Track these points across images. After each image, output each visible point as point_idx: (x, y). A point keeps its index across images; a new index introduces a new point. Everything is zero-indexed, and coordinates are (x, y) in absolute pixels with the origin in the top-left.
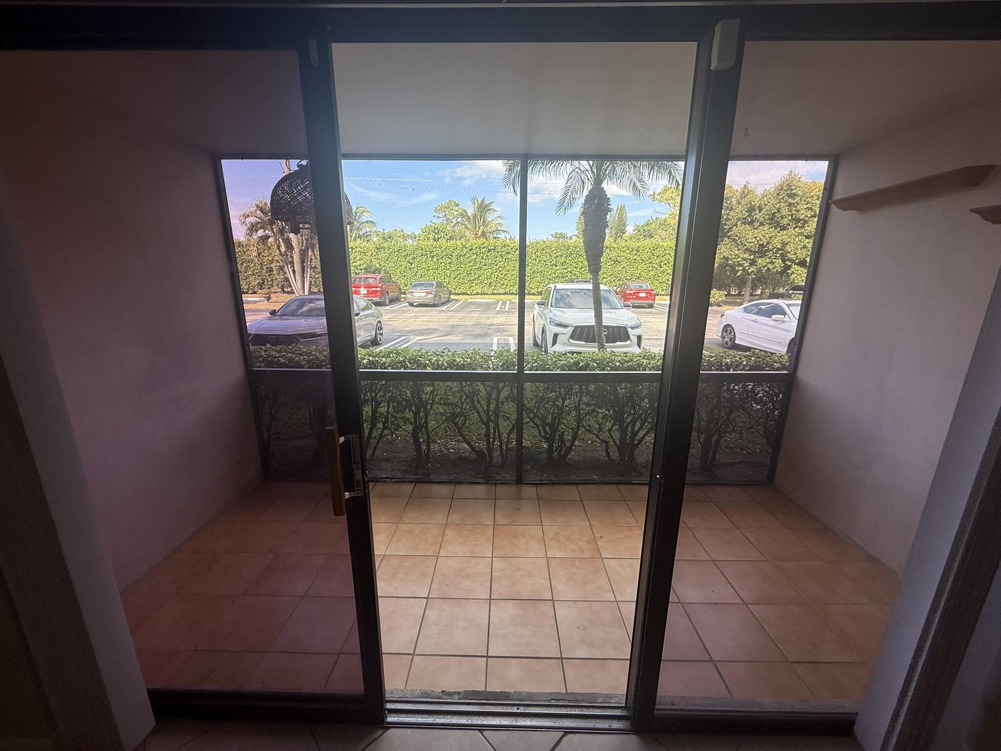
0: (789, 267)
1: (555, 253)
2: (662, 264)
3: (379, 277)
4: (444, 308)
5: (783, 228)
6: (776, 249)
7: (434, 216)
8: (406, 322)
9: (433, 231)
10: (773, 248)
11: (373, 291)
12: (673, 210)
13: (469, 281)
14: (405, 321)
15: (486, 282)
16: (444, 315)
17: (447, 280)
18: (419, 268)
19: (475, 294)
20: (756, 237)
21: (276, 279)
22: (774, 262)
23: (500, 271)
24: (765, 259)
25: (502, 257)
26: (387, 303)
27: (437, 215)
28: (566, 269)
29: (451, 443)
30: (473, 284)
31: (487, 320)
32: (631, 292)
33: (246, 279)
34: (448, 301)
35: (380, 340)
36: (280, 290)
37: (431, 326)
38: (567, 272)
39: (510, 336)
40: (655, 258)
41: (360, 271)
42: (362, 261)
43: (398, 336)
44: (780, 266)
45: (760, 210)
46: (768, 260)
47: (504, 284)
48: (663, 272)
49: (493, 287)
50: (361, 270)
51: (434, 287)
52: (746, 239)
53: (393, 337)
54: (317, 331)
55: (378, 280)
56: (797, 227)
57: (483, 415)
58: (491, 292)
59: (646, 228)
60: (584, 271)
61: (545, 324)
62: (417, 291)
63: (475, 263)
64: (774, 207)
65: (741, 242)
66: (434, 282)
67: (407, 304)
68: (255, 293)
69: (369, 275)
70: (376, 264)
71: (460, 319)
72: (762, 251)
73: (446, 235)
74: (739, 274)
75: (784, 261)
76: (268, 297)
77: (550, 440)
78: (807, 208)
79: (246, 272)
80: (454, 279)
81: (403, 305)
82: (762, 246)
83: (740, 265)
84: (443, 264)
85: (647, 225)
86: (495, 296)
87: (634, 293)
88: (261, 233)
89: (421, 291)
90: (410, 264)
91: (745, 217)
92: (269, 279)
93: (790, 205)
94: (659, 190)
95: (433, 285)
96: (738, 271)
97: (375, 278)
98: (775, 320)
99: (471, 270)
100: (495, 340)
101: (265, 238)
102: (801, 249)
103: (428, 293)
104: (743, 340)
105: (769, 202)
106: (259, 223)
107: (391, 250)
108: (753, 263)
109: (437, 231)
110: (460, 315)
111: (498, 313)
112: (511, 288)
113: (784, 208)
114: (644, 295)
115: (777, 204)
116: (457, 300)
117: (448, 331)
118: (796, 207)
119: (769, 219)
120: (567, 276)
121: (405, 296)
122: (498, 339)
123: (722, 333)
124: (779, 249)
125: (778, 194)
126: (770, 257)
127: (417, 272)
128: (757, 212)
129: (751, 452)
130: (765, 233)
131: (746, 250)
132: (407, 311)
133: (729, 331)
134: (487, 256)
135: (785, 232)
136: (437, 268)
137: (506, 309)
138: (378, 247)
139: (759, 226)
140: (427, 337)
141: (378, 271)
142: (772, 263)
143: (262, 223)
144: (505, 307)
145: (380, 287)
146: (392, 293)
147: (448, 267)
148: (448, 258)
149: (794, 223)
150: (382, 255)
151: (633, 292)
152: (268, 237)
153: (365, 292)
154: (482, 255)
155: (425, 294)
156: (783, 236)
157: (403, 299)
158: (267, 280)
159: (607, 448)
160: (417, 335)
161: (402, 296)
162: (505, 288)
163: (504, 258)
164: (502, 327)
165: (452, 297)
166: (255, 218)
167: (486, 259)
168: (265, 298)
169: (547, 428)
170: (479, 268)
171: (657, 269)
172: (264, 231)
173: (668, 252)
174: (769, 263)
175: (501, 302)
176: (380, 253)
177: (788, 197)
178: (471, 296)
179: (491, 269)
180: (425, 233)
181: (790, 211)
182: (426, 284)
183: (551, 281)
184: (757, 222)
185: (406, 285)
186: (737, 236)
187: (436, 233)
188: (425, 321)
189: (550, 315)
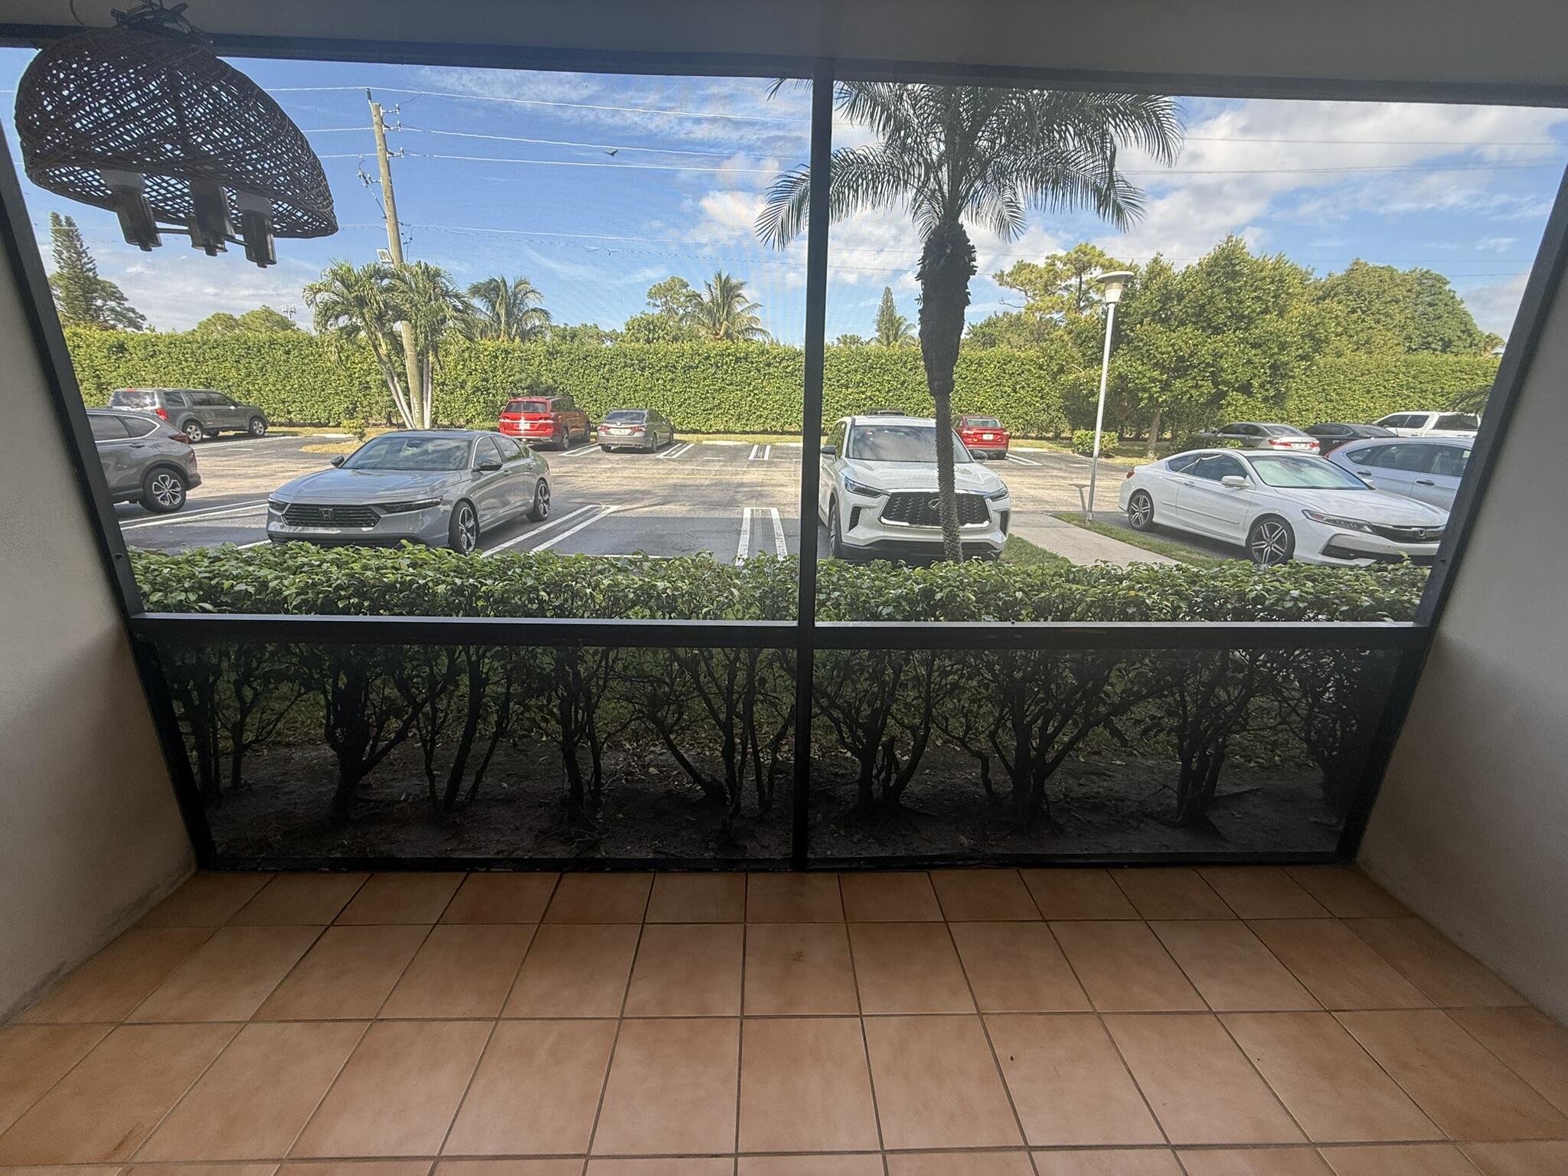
0: (1224, 395)
1: (846, 367)
2: (1018, 387)
3: (551, 401)
4: (661, 456)
5: (1217, 330)
6: (1203, 365)
7: (648, 304)
8: (596, 479)
9: (645, 327)
10: (1199, 364)
11: (541, 425)
12: (1032, 302)
13: (704, 410)
14: (593, 477)
15: (732, 412)
16: (661, 467)
17: (667, 409)
18: (620, 388)
19: (714, 433)
20: (1173, 345)
21: (377, 402)
22: (1201, 386)
23: (755, 394)
24: (1187, 380)
25: (759, 371)
26: (566, 446)
27: (652, 301)
28: (863, 393)
29: (652, 749)
30: (712, 416)
31: (734, 477)
32: (969, 432)
33: (323, 401)
34: (670, 444)
35: (545, 512)
36: (385, 421)
37: (638, 485)
38: (865, 399)
39: (772, 505)
40: (1007, 377)
41: (520, 391)
42: (524, 375)
43: (580, 503)
44: (1209, 392)
45: (1180, 301)
46: (1191, 383)
47: (761, 416)
48: (1019, 400)
49: (744, 421)
50: (523, 390)
51: (645, 419)
52: (1157, 348)
53: (572, 505)
54: (419, 497)
55: (549, 407)
56: (1238, 328)
57: (718, 703)
58: (741, 429)
59: (986, 330)
60: (892, 396)
61: (837, 487)
62: (615, 426)
63: (715, 380)
64: (1203, 294)
65: (1147, 351)
66: (646, 412)
67: (600, 447)
68: (338, 425)
69: (534, 399)
70: (546, 379)
71: (688, 474)
72: (1181, 367)
73: (667, 334)
74: (1142, 404)
75: (1216, 384)
76: (360, 433)
77: (866, 756)
78: (1256, 297)
79: (324, 390)
80: (680, 406)
81: (593, 449)
82: (1181, 359)
83: (1144, 390)
84: (660, 382)
85: (988, 325)
86: (746, 436)
87: (975, 434)
88: (343, 321)
89: (623, 426)
90: (605, 381)
91: (1156, 309)
92: (365, 403)
93: (1229, 291)
94: (1008, 270)
95: (644, 416)
96: (1142, 399)
97: (545, 403)
98: (1227, 485)
99: (708, 392)
100: (747, 514)
101: (352, 331)
102: (1243, 365)
103: (635, 430)
104: (1166, 516)
105: (1194, 287)
106: (338, 303)
107: (573, 356)
108: (1166, 386)
109: (652, 327)
110: (689, 467)
111: (753, 463)
112: (773, 423)
113: (1219, 297)
114: (991, 437)
115: (1207, 290)
116: (684, 442)
117: (665, 496)
118: (1237, 294)
119: (1193, 315)
120: (864, 405)
121: (595, 434)
122: (752, 510)
123: (1130, 504)
124: (1208, 365)
125: (1209, 274)
126: (1195, 377)
127: (618, 394)
128: (1175, 303)
129: (1266, 765)
130: (1186, 337)
131: (1156, 364)
132: (599, 459)
133: (1141, 501)
134: (734, 369)
135: (1219, 337)
136: (650, 389)
137: (766, 458)
138: (551, 350)
139: (1178, 326)
140: (630, 507)
141: (549, 391)
142: (1197, 387)
143: (343, 303)
144: (764, 453)
145: (552, 419)
146: (573, 430)
147: (668, 387)
148: (670, 370)
149: (1234, 321)
150: (558, 364)
151: (972, 432)
152: (356, 329)
153: (528, 427)
154: (725, 367)
155: (629, 431)
156: (1216, 343)
157: (594, 440)
158: (361, 404)
159: (986, 769)
160: (613, 503)
161: (592, 433)
162: (764, 423)
163: (762, 373)
164: (759, 489)
165: (676, 436)
166: (332, 295)
167: (732, 374)
168: (355, 434)
169: (860, 733)
170: (720, 389)
171: (1009, 395)
172: (350, 319)
173: (1027, 367)
174: (1192, 387)
175: (756, 447)
176: (554, 362)
177: (1226, 278)
178: (707, 436)
179: (741, 390)
180: (632, 331)
181: (1229, 301)
182: (632, 413)
183: (840, 413)
184: (1175, 320)
185: (599, 416)
186: (1142, 340)
187: (648, 328)
188: (629, 477)
189: (845, 472)
